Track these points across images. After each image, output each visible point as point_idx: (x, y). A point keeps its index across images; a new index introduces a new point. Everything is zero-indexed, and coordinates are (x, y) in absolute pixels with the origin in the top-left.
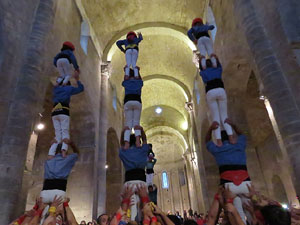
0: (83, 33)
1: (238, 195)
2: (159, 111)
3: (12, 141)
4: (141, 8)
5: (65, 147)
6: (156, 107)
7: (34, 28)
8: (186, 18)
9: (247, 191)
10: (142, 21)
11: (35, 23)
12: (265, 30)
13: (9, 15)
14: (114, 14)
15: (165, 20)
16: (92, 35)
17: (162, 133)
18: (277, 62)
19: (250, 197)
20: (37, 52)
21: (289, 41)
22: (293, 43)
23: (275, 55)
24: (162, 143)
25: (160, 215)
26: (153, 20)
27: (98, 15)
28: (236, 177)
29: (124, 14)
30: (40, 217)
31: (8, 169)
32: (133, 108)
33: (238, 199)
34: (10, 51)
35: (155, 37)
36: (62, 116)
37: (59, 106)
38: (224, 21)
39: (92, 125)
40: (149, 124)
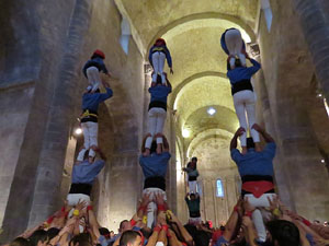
0: (124, 32)
1: (257, 208)
2: (212, 112)
3: (51, 145)
5: (91, 153)
6: (208, 107)
7: (71, 33)
8: (238, 6)
9: (268, 205)
10: (188, 13)
12: (324, 15)
13: (45, 23)
14: (156, 8)
15: (214, 10)
16: (134, 33)
17: (215, 136)
19: (271, 211)
20: (73, 57)
24: (216, 147)
25: (175, 223)
26: (200, 11)
27: (140, 12)
28: (257, 189)
29: (168, 8)
30: (66, 218)
31: (48, 172)
32: (156, 115)
33: (257, 211)
36: (89, 123)
37: (87, 113)
39: (135, 129)
40: (201, 126)
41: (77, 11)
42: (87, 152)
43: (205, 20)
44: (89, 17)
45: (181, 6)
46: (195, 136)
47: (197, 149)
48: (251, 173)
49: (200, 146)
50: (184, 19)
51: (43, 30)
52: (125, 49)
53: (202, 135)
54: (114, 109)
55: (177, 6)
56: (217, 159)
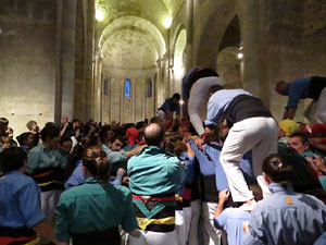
17: (133, 28)
24: (130, 42)
40: (119, 10)
46: (111, 21)
47: (108, 41)
49: (112, 37)
53: (118, 23)
56: (129, 57)
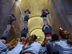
2: (39, 37)
4: (35, 13)
11: (10, 11)
13: (4, 8)
16: (23, 17)
18: (63, 19)
21: (65, 14)
22: (66, 14)
23: (62, 18)
28: (48, 35)
34: (3, 16)
35: (38, 19)
37: (9, 22)
38: (52, 14)
41: (12, 9)
42: (7, 31)
43: (38, 17)
44: (14, 10)
45: (34, 14)
48: (47, 33)
50: (34, 17)
51: (3, 10)
52: (21, 20)
54: (17, 32)
55: (33, 14)
